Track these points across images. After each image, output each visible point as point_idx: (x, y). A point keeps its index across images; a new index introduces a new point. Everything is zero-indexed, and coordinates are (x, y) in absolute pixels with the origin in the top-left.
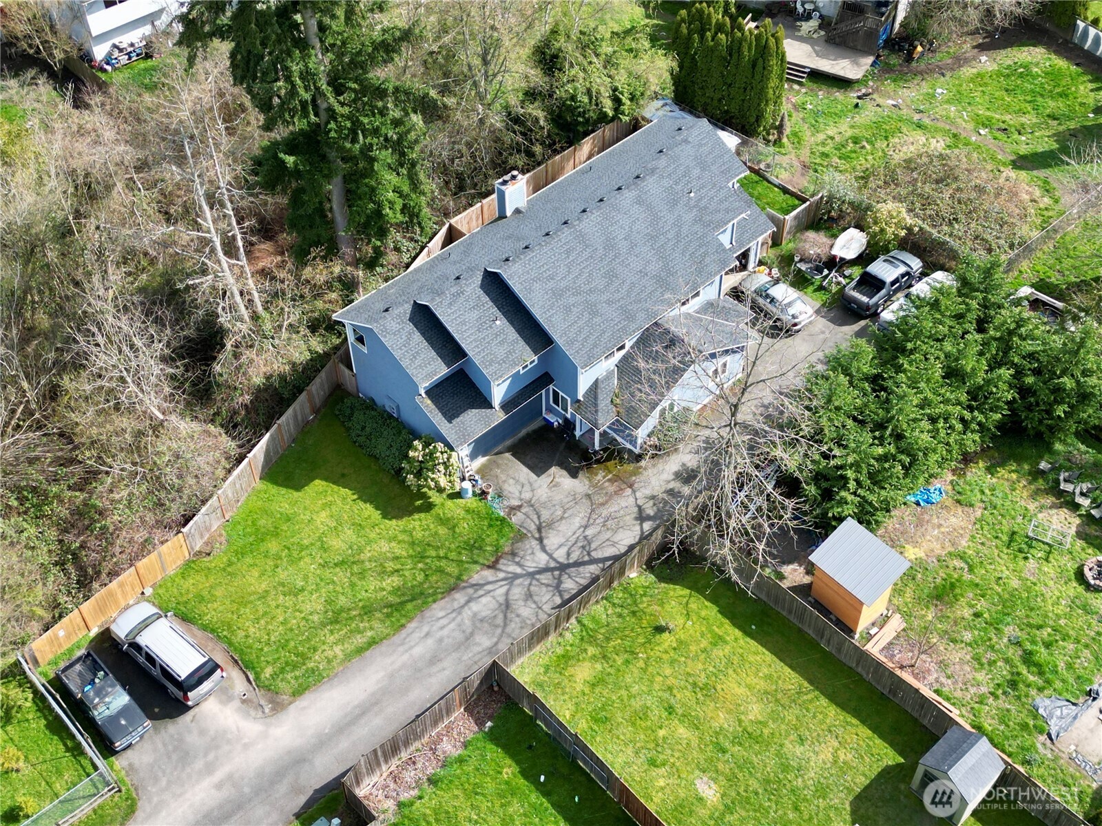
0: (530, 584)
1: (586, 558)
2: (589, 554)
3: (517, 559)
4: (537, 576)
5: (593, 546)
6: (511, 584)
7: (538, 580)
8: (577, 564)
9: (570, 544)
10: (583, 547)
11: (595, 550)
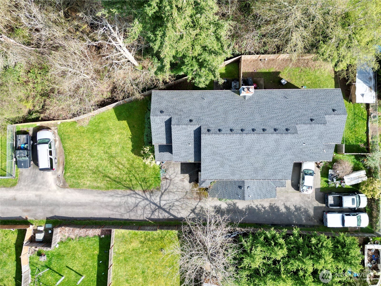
2: (169, 210)
4: (151, 204)
5: (173, 208)
6: (143, 200)
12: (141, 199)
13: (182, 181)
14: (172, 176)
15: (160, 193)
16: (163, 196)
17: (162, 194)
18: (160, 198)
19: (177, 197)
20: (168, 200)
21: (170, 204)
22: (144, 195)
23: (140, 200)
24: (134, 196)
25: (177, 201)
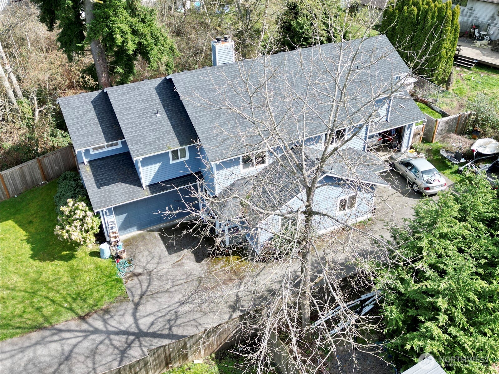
0: (101, 342)
1: (166, 332)
2: (170, 329)
3: (107, 317)
4: (112, 337)
5: (179, 322)
6: (86, 337)
7: (110, 340)
8: (155, 335)
9: (160, 315)
10: (169, 321)
11: (179, 326)
12: (77, 337)
13: (179, 265)
14: (150, 267)
15: (131, 306)
16: (141, 308)
17: (137, 305)
18: (134, 315)
19: (178, 297)
20: (159, 311)
21: (168, 317)
22: (84, 326)
23: (74, 341)
24: (56, 338)
25: (182, 303)
